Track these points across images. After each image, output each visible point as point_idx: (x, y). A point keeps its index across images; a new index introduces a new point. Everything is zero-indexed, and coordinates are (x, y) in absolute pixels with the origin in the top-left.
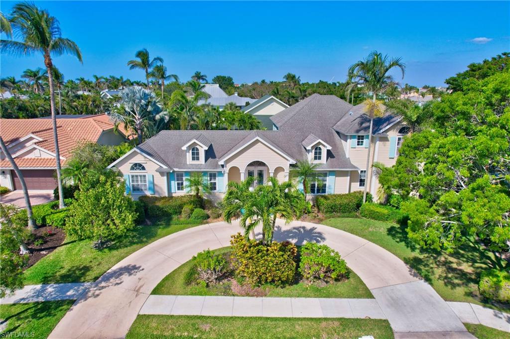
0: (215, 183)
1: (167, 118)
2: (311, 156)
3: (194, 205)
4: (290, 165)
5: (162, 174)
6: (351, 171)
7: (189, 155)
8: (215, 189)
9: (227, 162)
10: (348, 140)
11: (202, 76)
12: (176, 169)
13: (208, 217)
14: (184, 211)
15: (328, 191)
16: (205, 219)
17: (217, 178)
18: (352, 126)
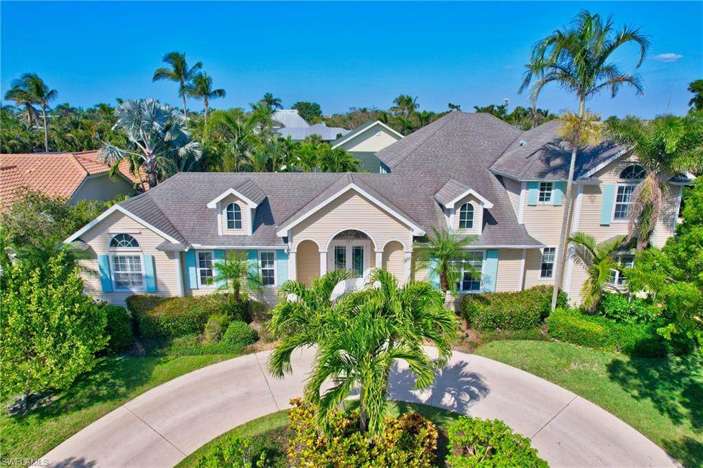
0: (273, 270)
1: (199, 153)
2: (453, 221)
3: (229, 314)
4: (415, 238)
5: (171, 254)
6: (528, 249)
7: (222, 219)
8: (272, 282)
9: (294, 231)
10: (524, 192)
11: (275, 100)
12: (196, 246)
13: (255, 338)
14: (209, 327)
15: (485, 288)
16: (250, 343)
17: (275, 262)
18: (529, 165)
